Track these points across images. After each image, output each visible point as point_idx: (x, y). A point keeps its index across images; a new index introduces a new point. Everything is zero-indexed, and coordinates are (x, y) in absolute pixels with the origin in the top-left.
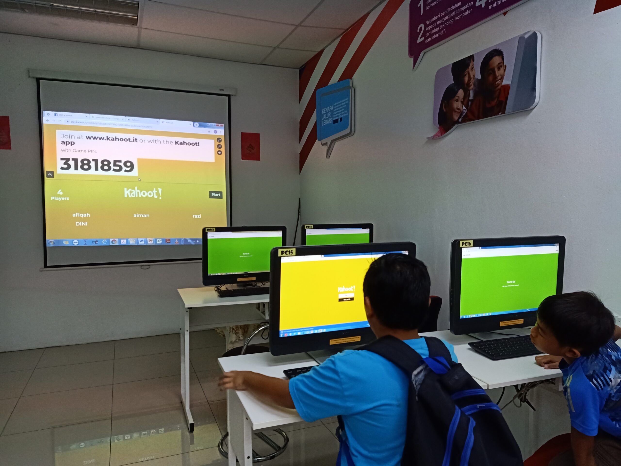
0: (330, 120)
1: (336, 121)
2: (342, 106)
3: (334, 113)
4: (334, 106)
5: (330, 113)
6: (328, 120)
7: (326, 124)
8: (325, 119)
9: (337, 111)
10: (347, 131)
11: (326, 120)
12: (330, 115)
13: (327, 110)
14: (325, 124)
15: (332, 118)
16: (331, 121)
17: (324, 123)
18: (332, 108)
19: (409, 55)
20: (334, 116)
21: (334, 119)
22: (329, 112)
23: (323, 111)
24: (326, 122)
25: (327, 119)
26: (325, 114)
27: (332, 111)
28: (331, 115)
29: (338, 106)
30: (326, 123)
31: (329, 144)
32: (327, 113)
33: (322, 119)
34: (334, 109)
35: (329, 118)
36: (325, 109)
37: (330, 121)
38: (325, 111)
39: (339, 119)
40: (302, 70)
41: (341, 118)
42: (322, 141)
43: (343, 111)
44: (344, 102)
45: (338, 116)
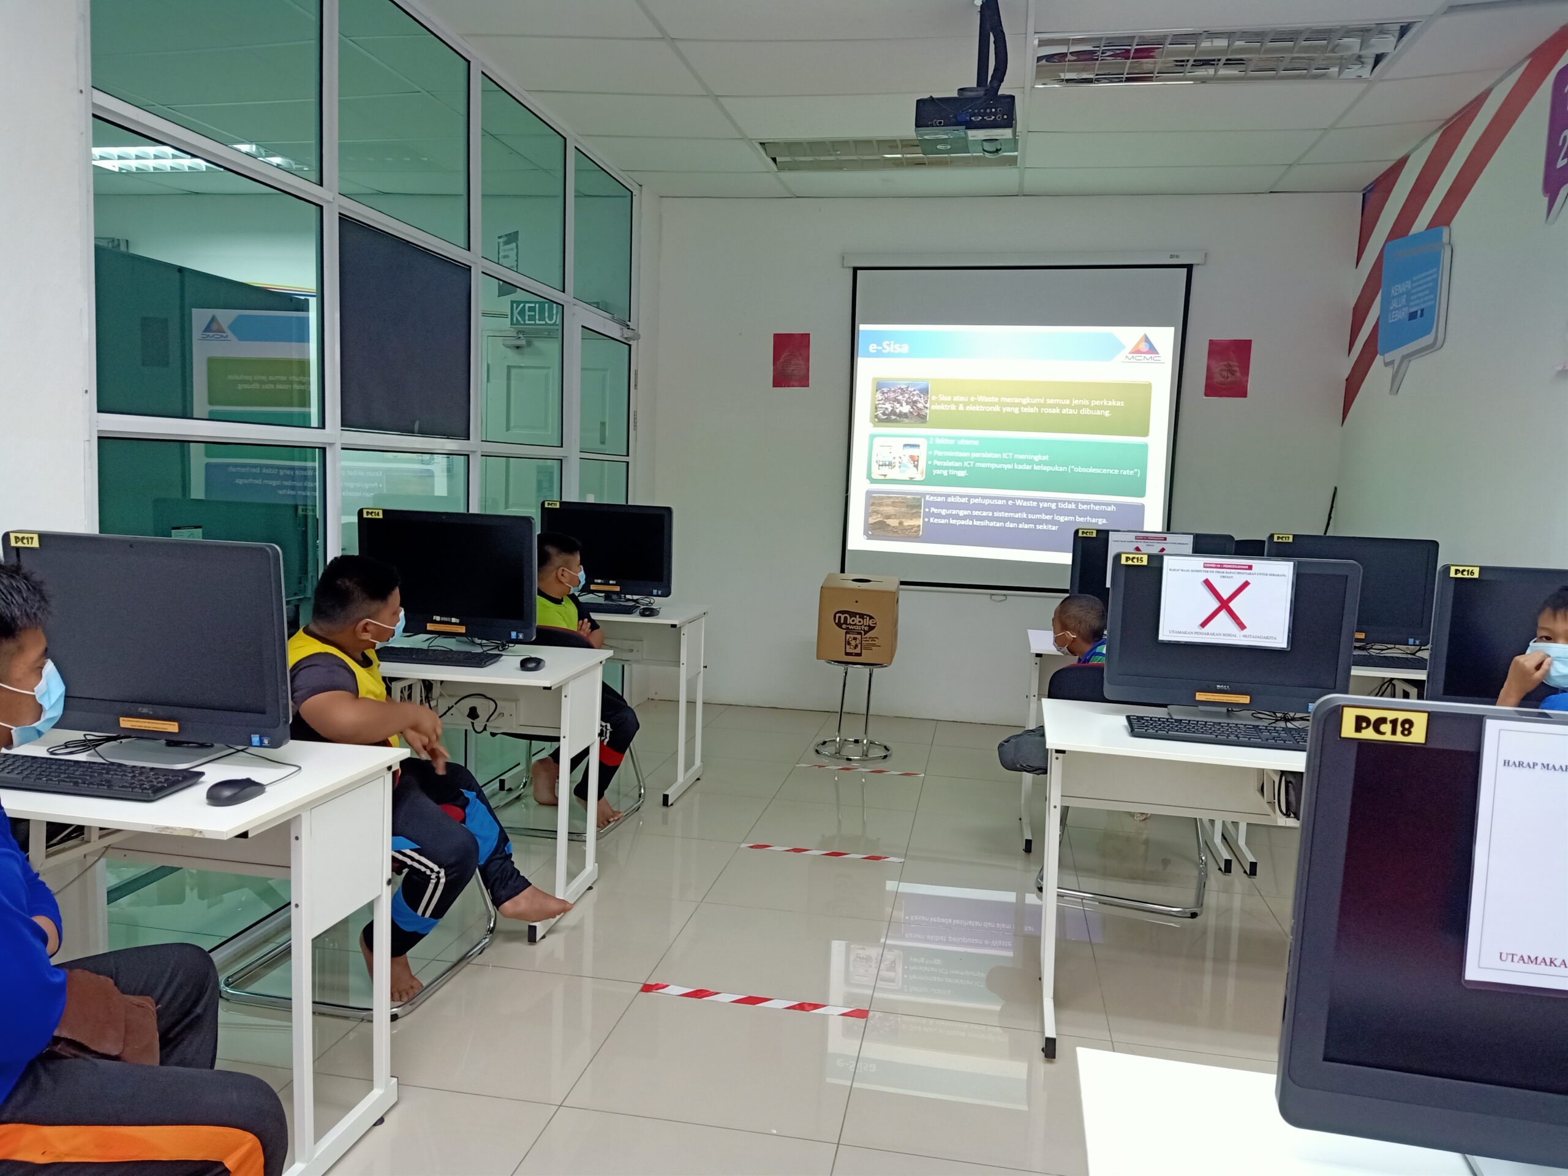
0: (1404, 311)
1: (1412, 316)
2: (1426, 283)
3: (1411, 298)
4: (1413, 282)
5: (1404, 296)
6: (1400, 311)
7: (1396, 320)
8: (1395, 309)
9: (1416, 293)
10: (1429, 339)
11: (1397, 311)
12: (1403, 300)
13: (1401, 289)
14: (1394, 318)
15: (1406, 309)
16: (1404, 314)
17: (1393, 316)
18: (1410, 287)
19: (1542, 190)
20: (1411, 304)
21: (1411, 310)
22: (1403, 294)
23: (1392, 292)
24: (1396, 316)
25: (1398, 309)
26: (1394, 298)
27: (1408, 294)
28: (1406, 301)
29: (1419, 283)
30: (1397, 318)
31: (1398, 363)
32: (1401, 296)
33: (1391, 309)
34: (1413, 288)
35: (1400, 308)
36: (1397, 286)
38: (1397, 292)
39: (1419, 312)
40: (1367, 195)
41: (1423, 309)
42: (1386, 355)
43: (1426, 295)
44: (1431, 275)
45: (1417, 304)
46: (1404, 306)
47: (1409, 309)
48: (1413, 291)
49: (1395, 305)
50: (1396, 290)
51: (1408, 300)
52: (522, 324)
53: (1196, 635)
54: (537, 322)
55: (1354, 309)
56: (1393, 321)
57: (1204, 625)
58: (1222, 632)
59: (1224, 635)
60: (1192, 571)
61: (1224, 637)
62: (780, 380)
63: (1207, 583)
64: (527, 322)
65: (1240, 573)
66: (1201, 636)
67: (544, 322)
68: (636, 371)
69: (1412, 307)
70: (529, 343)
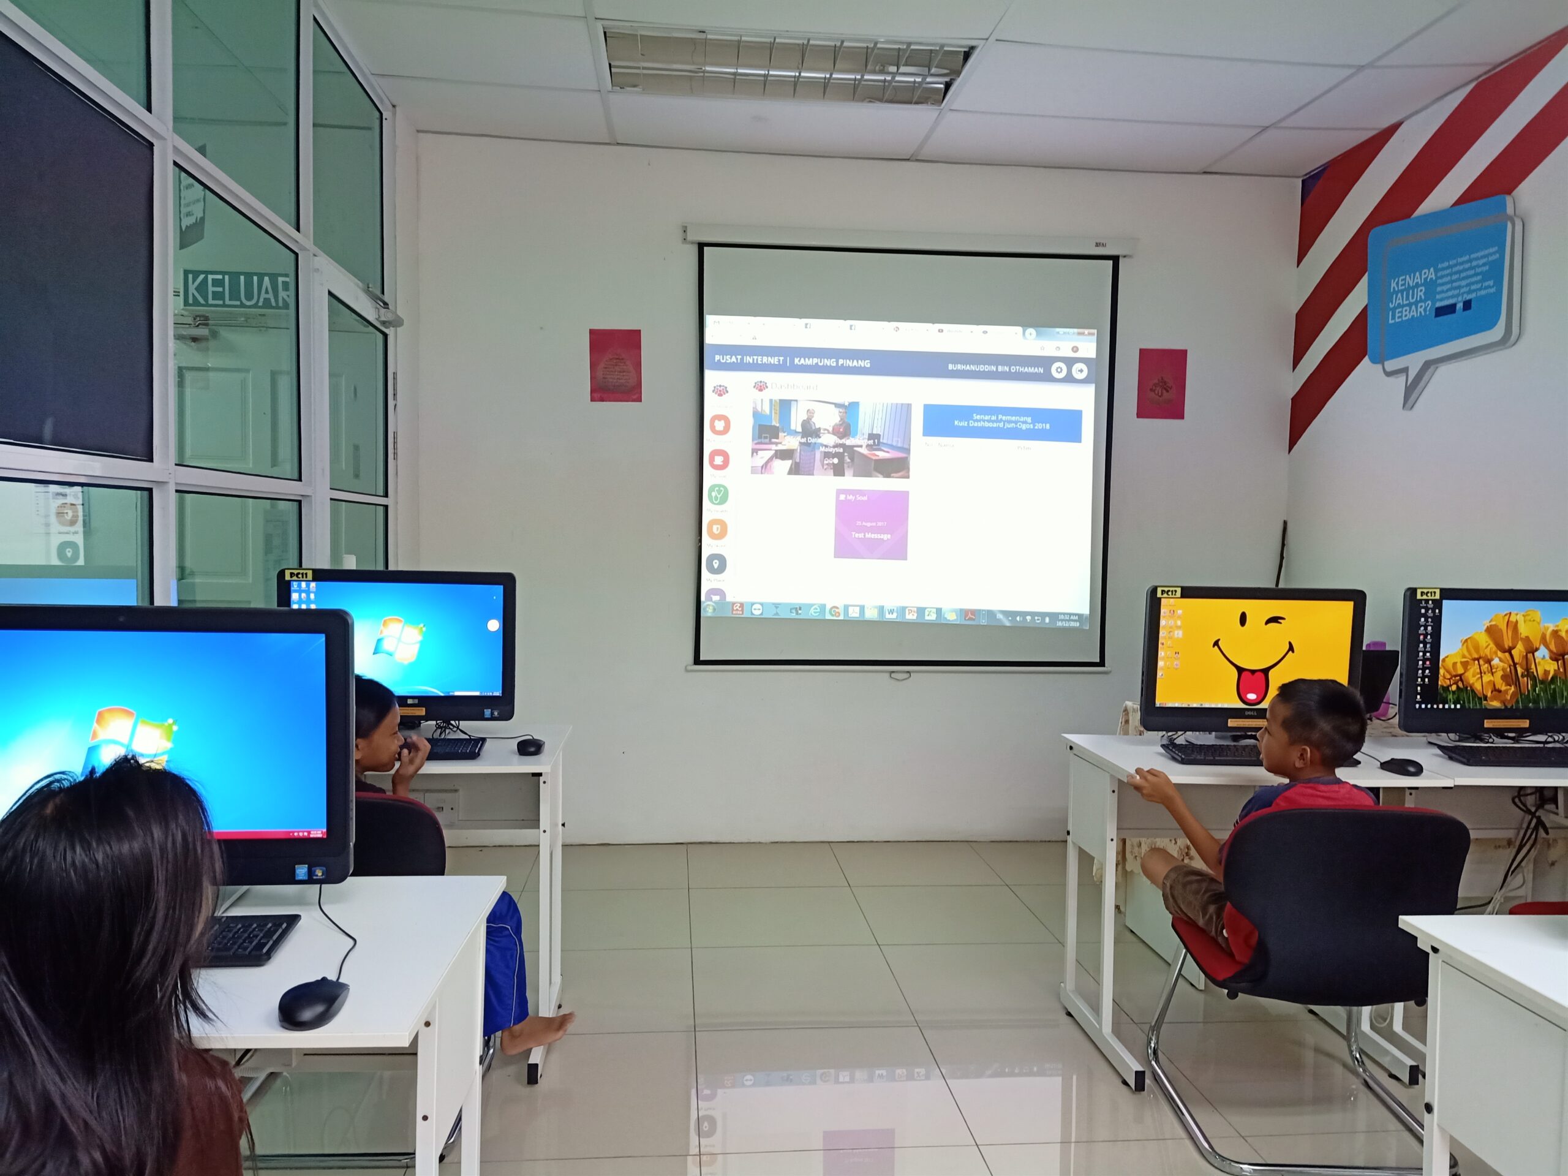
0: (1421, 307)
1: (1441, 312)
2: (1471, 268)
3: (1439, 289)
4: (1436, 271)
5: (1423, 288)
6: (1414, 307)
7: (1404, 318)
8: (1402, 305)
9: (1449, 282)
11: (1408, 308)
12: (1422, 294)
13: (1415, 279)
15: (1429, 302)
16: (1425, 310)
17: (1398, 311)
18: (1432, 276)
20: (1438, 297)
21: (1440, 304)
22: (1419, 284)
23: (1393, 281)
24: (1406, 312)
25: (1409, 305)
26: (1400, 291)
27: (1430, 284)
28: (1425, 294)
29: (1452, 269)
30: (1406, 316)
31: (1415, 372)
32: (1412, 286)
33: (1392, 305)
34: (1441, 277)
35: (1416, 303)
36: (1402, 275)
37: (1422, 310)
38: (1403, 285)
39: (1461, 305)
40: (1312, 178)
41: (1470, 301)
42: (1384, 362)
43: (1477, 282)
44: (1483, 257)
45: (1457, 296)
46: (1422, 300)
47: (1433, 303)
48: (1440, 281)
49: (1399, 299)
50: (1401, 280)
51: (1430, 294)
52: (203, 305)
54: (228, 302)
55: (1298, 312)
56: (1398, 317)
62: (601, 392)
64: (211, 301)
67: (238, 303)
68: (395, 374)
69: (1441, 300)
70: (214, 335)
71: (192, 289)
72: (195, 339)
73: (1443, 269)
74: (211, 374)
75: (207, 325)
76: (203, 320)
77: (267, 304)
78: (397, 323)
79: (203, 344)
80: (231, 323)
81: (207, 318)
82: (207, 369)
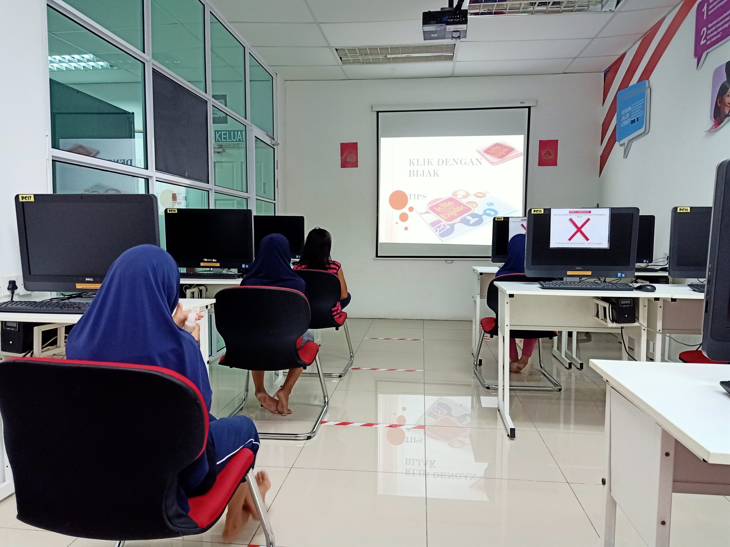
1: (633, 122)
2: (639, 106)
3: (632, 114)
5: (628, 114)
7: (624, 125)
9: (634, 111)
10: (642, 131)
11: (625, 121)
12: (628, 116)
13: (627, 111)
15: (630, 119)
16: (629, 122)
17: (623, 124)
18: (631, 109)
19: (694, 55)
20: (632, 117)
21: (632, 119)
22: (628, 112)
23: (622, 113)
24: (625, 123)
25: (625, 120)
26: (623, 115)
27: (630, 112)
29: (636, 107)
31: (627, 144)
32: (626, 114)
33: (622, 120)
34: (632, 110)
35: (627, 119)
36: (624, 110)
37: (628, 122)
38: (624, 113)
39: (636, 120)
40: (606, 73)
41: (638, 118)
42: (620, 141)
43: (640, 111)
44: (641, 102)
45: (635, 116)
46: (628, 118)
47: (631, 119)
48: (632, 111)
49: (623, 119)
50: (624, 112)
51: (630, 115)
53: (567, 244)
54: (227, 141)
55: (602, 124)
56: (623, 126)
57: (570, 239)
58: (579, 243)
59: (579, 244)
60: (564, 215)
61: (580, 245)
62: (344, 164)
63: (571, 220)
64: (223, 141)
65: (585, 215)
66: (569, 244)
67: (231, 140)
68: (277, 161)
69: (632, 118)
70: (224, 151)
71: (217, 136)
72: (218, 153)
73: (633, 106)
74: (223, 164)
75: (222, 148)
76: (221, 147)
77: (240, 140)
78: (278, 144)
79: (220, 154)
80: (229, 147)
81: (222, 146)
82: (222, 162)
